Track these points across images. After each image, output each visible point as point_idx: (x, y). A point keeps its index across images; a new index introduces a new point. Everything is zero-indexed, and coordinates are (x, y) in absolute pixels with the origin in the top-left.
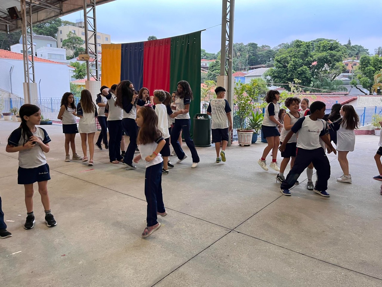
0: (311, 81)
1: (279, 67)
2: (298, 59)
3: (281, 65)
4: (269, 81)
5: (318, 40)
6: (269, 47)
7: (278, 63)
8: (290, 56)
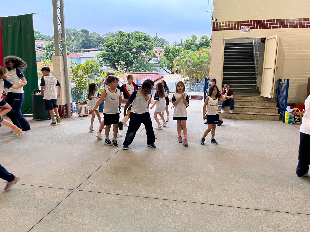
0: (133, 63)
1: (109, 51)
2: (122, 46)
3: (110, 50)
4: (101, 62)
5: (135, 33)
6: (99, 34)
7: (107, 48)
8: (116, 43)
